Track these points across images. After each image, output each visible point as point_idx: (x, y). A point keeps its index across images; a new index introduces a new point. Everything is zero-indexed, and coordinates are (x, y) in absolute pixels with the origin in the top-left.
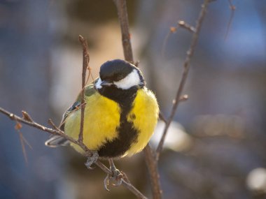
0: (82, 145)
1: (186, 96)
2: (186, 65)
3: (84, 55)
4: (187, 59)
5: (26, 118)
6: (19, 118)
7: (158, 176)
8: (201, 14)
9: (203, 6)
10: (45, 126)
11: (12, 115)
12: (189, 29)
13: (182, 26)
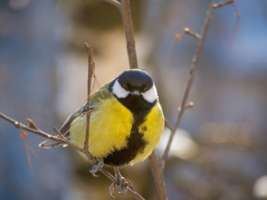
0: (87, 153)
1: (191, 104)
2: (191, 72)
3: (89, 63)
4: (193, 66)
5: (32, 126)
6: (24, 126)
7: (164, 184)
8: (206, 21)
9: (208, 13)
10: (50, 134)
11: (17, 123)
12: (194, 36)
13: (187, 33)
